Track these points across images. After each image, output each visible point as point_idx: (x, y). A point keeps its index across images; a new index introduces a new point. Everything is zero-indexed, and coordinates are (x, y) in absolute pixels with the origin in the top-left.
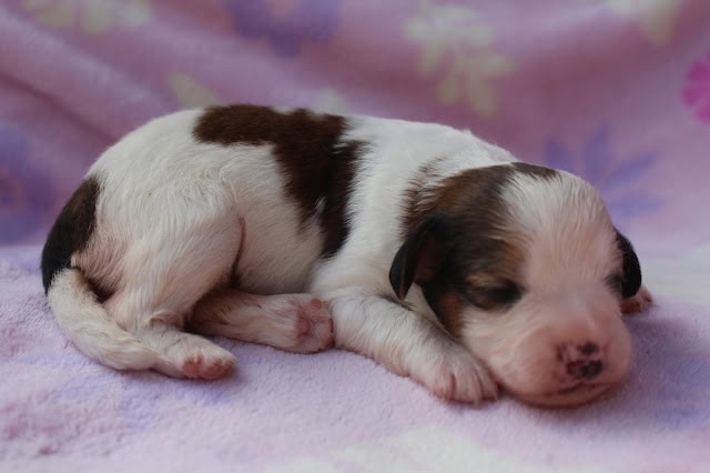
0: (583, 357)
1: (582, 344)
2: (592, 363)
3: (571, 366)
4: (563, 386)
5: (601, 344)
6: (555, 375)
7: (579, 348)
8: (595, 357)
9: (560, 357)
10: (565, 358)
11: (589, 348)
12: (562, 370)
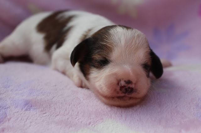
0: (126, 85)
1: (127, 80)
2: (129, 88)
3: (122, 87)
4: (118, 95)
5: (134, 82)
6: (115, 90)
7: (125, 81)
8: (131, 86)
9: (118, 84)
10: (120, 84)
11: (129, 82)
12: (118, 88)
